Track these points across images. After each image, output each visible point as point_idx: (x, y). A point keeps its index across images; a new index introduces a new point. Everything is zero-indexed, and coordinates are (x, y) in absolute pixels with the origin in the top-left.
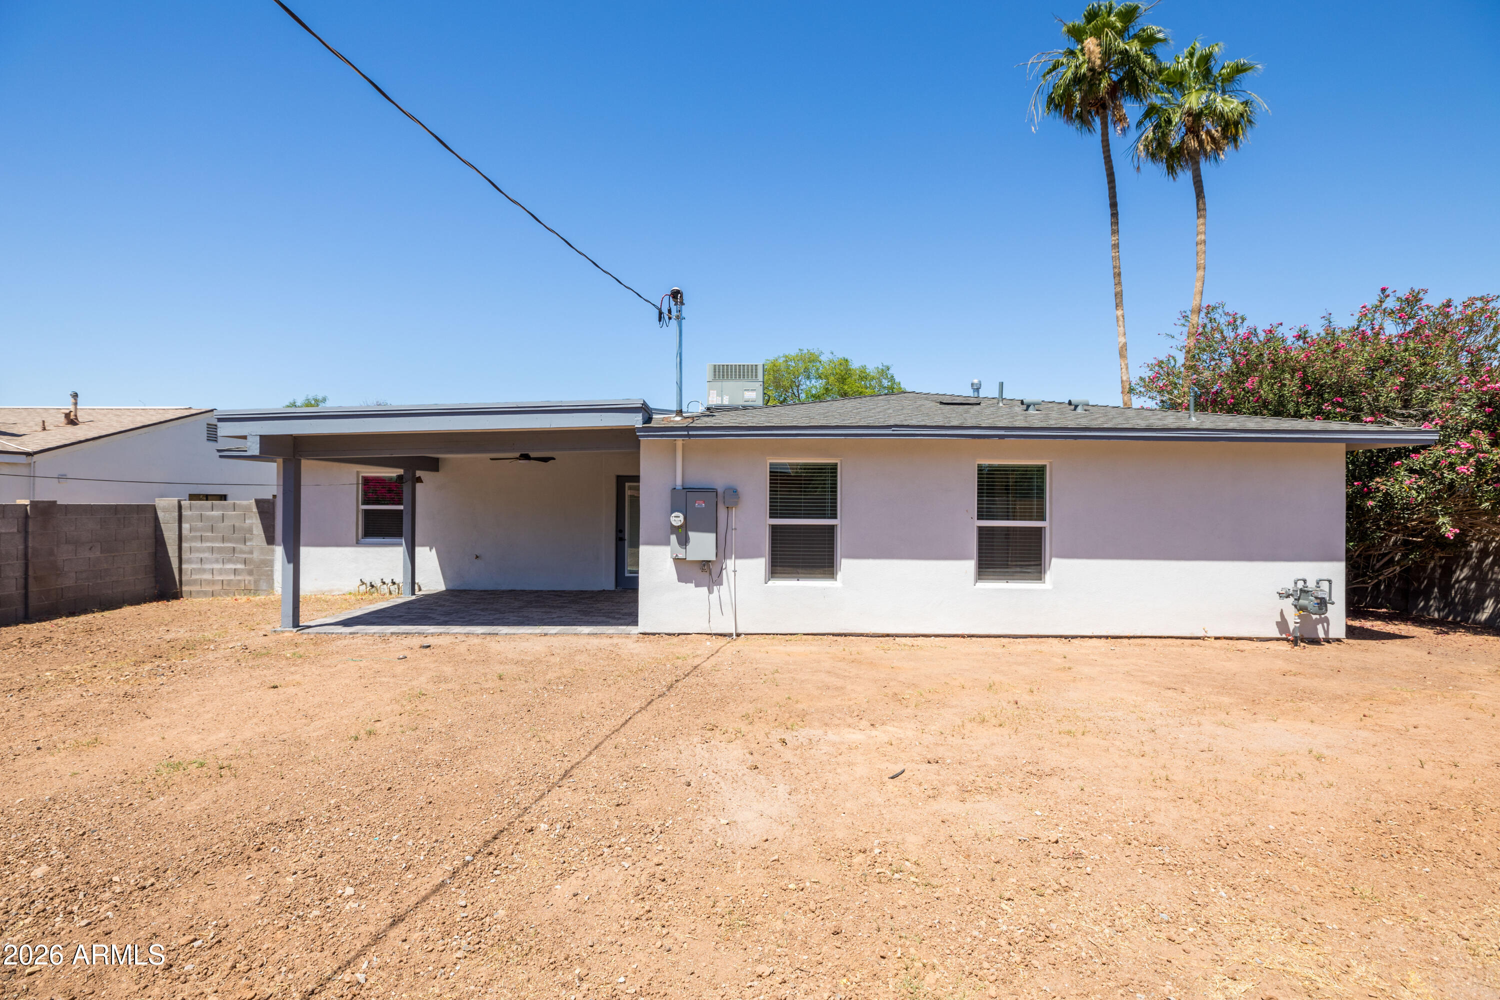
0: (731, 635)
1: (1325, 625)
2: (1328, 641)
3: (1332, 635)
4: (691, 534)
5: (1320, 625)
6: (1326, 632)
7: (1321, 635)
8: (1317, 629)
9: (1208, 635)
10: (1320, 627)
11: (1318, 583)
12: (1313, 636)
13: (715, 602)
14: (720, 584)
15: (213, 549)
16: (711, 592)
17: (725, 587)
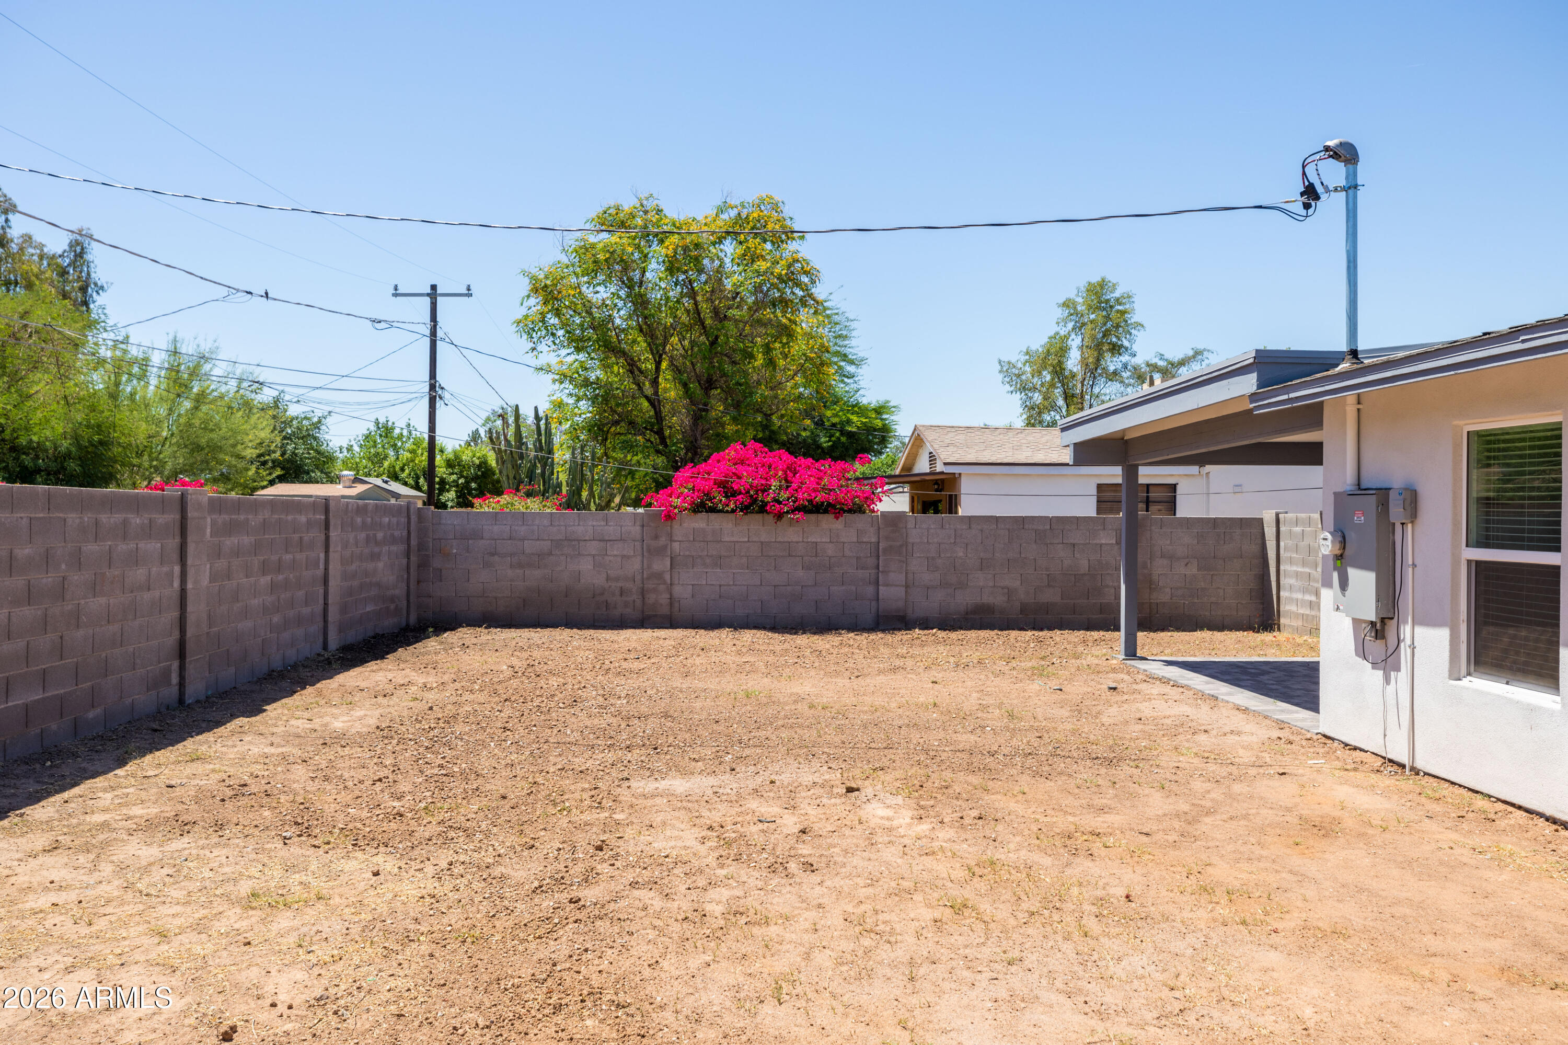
0: (1402, 768)
4: (1352, 572)
13: (1391, 702)
14: (1398, 669)
15: (1297, 575)
16: (1387, 680)
17: (1403, 676)
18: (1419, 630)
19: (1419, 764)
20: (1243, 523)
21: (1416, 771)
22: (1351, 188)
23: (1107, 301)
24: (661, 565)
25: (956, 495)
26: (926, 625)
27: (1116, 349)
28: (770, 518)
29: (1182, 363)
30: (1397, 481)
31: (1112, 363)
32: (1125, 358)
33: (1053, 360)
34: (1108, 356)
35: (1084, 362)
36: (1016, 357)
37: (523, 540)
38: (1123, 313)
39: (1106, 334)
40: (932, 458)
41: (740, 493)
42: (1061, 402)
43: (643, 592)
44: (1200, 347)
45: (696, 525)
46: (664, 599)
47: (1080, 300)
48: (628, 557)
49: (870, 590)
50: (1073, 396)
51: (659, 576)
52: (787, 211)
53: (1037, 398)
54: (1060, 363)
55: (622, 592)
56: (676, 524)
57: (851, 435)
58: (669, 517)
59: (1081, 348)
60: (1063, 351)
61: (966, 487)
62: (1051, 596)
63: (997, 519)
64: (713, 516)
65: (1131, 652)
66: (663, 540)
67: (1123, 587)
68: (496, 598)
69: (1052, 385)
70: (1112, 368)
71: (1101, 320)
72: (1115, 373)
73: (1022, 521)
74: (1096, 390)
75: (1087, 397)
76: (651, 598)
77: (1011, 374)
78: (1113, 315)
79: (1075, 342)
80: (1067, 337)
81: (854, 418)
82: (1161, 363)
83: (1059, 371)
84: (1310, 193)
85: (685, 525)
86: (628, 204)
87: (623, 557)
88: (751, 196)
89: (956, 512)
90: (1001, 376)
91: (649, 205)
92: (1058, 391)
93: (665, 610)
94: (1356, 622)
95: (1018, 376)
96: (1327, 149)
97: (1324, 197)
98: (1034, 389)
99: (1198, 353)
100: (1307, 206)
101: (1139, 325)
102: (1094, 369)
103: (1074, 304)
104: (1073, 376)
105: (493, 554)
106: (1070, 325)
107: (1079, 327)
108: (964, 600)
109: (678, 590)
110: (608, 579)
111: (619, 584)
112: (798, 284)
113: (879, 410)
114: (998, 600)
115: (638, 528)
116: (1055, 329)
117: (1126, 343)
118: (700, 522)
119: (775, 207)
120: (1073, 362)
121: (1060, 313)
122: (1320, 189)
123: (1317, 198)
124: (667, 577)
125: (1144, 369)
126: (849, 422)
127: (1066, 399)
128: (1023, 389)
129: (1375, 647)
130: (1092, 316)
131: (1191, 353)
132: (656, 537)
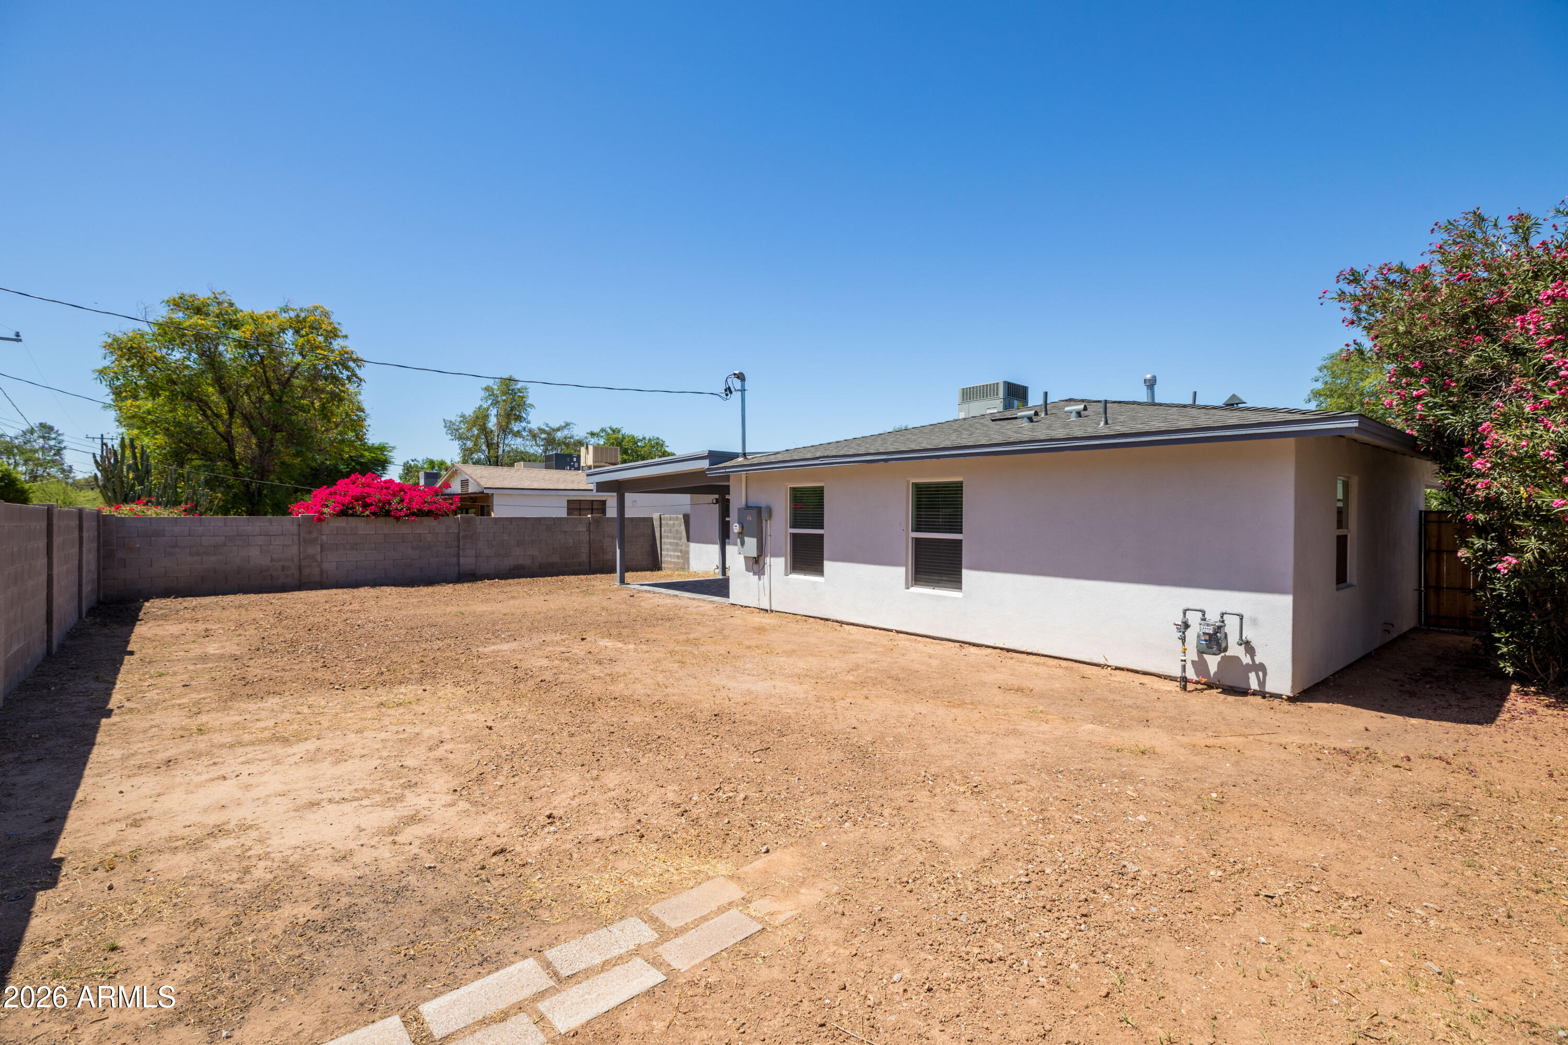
0: (767, 611)
1: (1261, 674)
2: (1263, 694)
3: (1270, 688)
4: (746, 539)
5: (1253, 673)
6: (1262, 683)
7: (1254, 685)
8: (1248, 678)
9: (1109, 664)
10: (1252, 676)
11: (1222, 617)
12: (1242, 685)
13: (761, 586)
14: (764, 574)
15: (671, 544)
16: (760, 579)
17: (765, 578)
18: (772, 559)
19: (773, 608)
20: (644, 519)
21: (772, 611)
22: (743, 390)
23: (513, 390)
24: (314, 550)
25: (488, 506)
26: (490, 577)
27: (519, 418)
28: (391, 520)
29: (558, 430)
30: (763, 504)
31: (516, 427)
32: (524, 424)
33: (480, 422)
34: (513, 422)
35: (499, 423)
36: (454, 417)
37: (201, 536)
38: (523, 397)
39: (512, 409)
40: (465, 483)
41: (372, 504)
42: (484, 447)
43: (300, 568)
44: (569, 421)
45: (338, 524)
46: (316, 571)
47: (496, 387)
48: (289, 546)
49: (454, 560)
50: (492, 444)
51: (313, 557)
52: (334, 319)
53: (470, 444)
54: (484, 424)
55: (283, 568)
56: (324, 524)
57: (361, 464)
58: (320, 519)
59: (496, 416)
60: (486, 417)
61: (496, 500)
62: (555, 559)
63: (526, 519)
64: (350, 519)
65: (622, 581)
66: (314, 535)
67: (618, 551)
68: (177, 577)
69: (478, 437)
70: (516, 429)
71: (509, 400)
72: (518, 432)
73: (539, 520)
74: (506, 442)
75: (501, 445)
76: (307, 571)
77: (451, 427)
78: (516, 398)
79: (493, 412)
80: (488, 409)
81: (366, 453)
82: (547, 429)
83: (484, 429)
84: (728, 390)
85: (331, 525)
86: (203, 294)
87: (284, 546)
88: (308, 305)
89: (489, 514)
90: (445, 430)
91: (221, 298)
92: (482, 441)
93: (317, 579)
94: (746, 558)
95: (457, 430)
96: (735, 374)
97: (734, 393)
98: (467, 438)
99: (567, 424)
100: (727, 395)
101: (531, 406)
102: (505, 430)
103: (492, 390)
104: (492, 431)
105: (173, 547)
106: (490, 402)
107: (495, 403)
108: (509, 562)
109: (326, 566)
110: (272, 560)
111: (281, 564)
112: (347, 368)
113: (382, 448)
114: (527, 562)
115: (296, 527)
116: (481, 403)
117: (524, 416)
118: (342, 522)
119: (326, 314)
120: (492, 423)
121: (483, 394)
122: (732, 389)
123: (731, 392)
124: (318, 558)
125: (536, 431)
126: (362, 456)
127: (488, 446)
128: (460, 438)
129: (756, 567)
130: (504, 398)
131: (563, 424)
132: (310, 532)
